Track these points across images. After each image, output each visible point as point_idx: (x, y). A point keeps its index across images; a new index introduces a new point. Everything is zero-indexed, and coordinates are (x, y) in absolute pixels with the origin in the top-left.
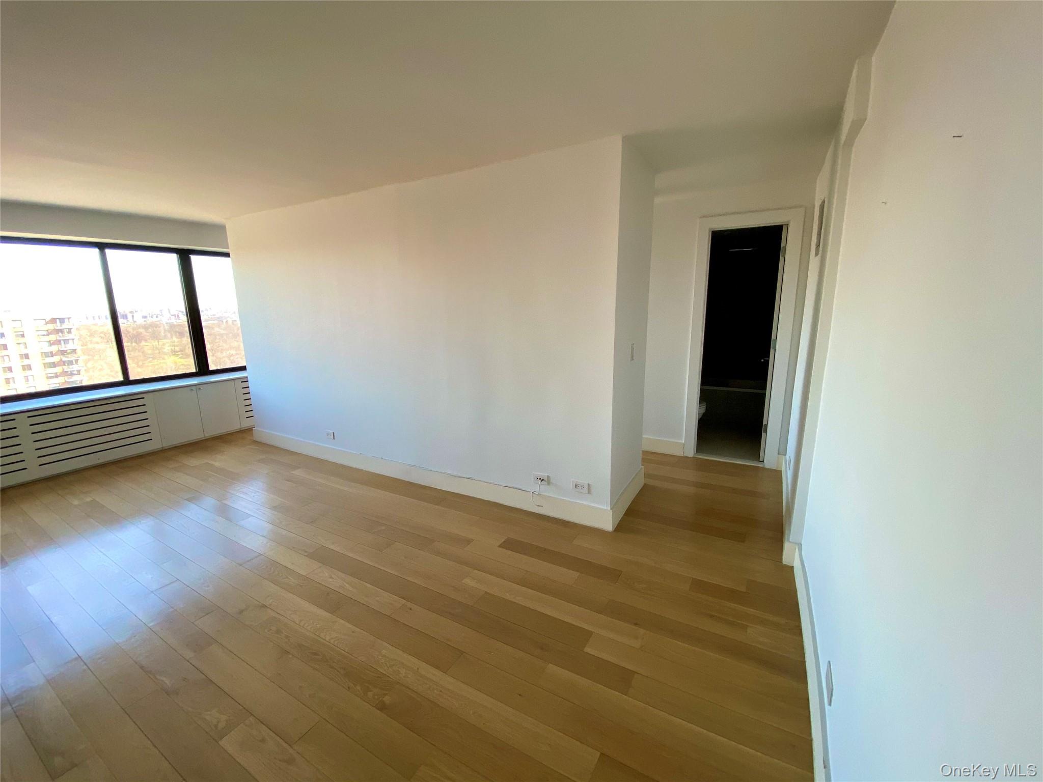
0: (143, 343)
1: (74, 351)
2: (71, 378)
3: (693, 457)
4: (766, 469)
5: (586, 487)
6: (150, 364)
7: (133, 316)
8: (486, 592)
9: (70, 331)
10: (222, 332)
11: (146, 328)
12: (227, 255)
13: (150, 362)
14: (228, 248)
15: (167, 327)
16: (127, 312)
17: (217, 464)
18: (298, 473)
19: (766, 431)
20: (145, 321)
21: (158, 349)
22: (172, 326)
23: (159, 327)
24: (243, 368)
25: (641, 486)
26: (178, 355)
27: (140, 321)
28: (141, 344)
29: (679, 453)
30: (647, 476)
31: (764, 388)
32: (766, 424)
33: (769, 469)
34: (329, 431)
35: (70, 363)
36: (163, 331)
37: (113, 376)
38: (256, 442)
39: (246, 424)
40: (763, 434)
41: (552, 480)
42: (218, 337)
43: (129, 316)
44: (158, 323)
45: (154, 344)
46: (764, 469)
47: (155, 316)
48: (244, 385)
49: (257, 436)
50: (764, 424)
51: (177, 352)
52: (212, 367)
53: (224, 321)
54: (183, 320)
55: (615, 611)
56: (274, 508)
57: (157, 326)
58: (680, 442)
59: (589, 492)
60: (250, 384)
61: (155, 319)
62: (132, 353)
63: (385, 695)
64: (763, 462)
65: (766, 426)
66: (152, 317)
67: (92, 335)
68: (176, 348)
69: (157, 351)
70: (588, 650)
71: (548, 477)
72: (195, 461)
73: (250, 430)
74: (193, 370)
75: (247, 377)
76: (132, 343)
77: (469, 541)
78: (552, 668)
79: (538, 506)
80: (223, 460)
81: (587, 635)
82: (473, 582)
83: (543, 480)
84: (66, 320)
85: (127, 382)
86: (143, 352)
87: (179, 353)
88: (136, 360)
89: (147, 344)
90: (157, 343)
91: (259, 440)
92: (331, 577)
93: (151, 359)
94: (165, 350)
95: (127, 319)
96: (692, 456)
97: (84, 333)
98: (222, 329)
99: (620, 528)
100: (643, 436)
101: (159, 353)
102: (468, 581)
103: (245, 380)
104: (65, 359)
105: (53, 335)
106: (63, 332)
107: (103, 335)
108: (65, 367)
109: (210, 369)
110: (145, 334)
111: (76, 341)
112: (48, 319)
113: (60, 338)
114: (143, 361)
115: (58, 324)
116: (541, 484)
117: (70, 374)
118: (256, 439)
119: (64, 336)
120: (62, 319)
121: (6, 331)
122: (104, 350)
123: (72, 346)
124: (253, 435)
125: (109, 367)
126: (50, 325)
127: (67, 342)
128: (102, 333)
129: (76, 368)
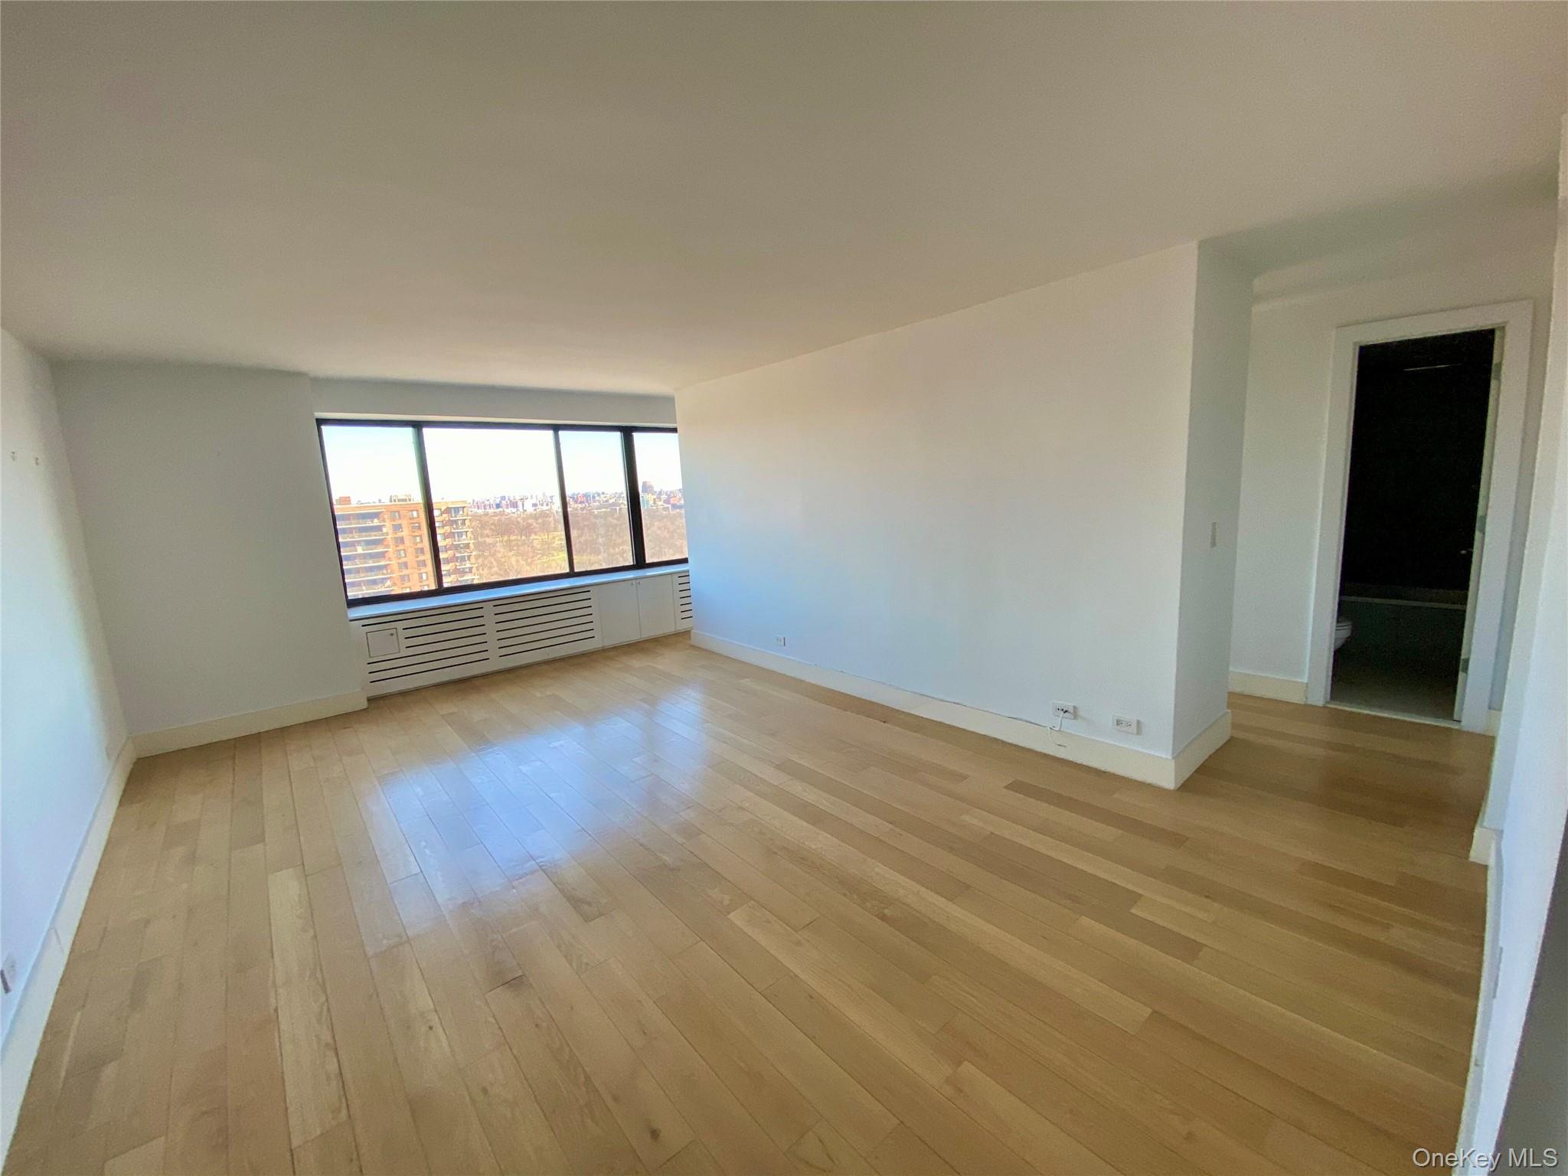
0: (533, 536)
1: (467, 546)
2: (462, 577)
3: (1324, 707)
4: (1464, 732)
5: (1134, 725)
6: (539, 561)
8: (992, 833)
9: (464, 523)
11: (535, 517)
12: (674, 430)
13: (539, 559)
14: (676, 422)
16: (518, 498)
17: (660, 667)
18: (746, 682)
19: (1466, 670)
21: (548, 544)
23: (550, 517)
24: (685, 561)
25: (1226, 738)
27: (530, 509)
28: (531, 538)
29: (1297, 698)
30: (1235, 726)
31: (1464, 600)
32: (1467, 657)
33: (1468, 732)
34: (778, 635)
35: (463, 559)
37: (501, 575)
38: (693, 647)
39: (684, 625)
40: (1461, 675)
41: (1081, 713)
42: (611, 529)
43: (520, 504)
44: (548, 512)
45: (543, 537)
46: (1460, 732)
47: (545, 504)
48: (683, 580)
49: (694, 641)
50: (1463, 657)
52: (648, 560)
53: (618, 508)
55: (1178, 879)
57: (547, 516)
58: (1300, 680)
59: (1139, 732)
60: (691, 579)
61: (545, 508)
62: (522, 548)
63: (885, 908)
64: (1460, 721)
65: (1467, 661)
66: (542, 505)
67: (483, 527)
69: (547, 546)
70: (1133, 911)
71: (1075, 707)
72: (637, 662)
73: (687, 633)
74: (631, 562)
76: (521, 537)
77: (964, 777)
78: (1085, 921)
79: (1059, 745)
80: (667, 662)
81: (1134, 898)
82: (975, 820)
83: (1066, 711)
84: (460, 510)
85: (572, 574)
86: (532, 547)
88: (525, 557)
89: (536, 537)
90: (546, 537)
91: (697, 644)
92: (805, 791)
94: (554, 545)
95: (517, 507)
96: (1320, 703)
97: (475, 523)
98: (614, 519)
99: (1187, 787)
100: (1231, 669)
101: (549, 548)
102: (966, 818)
103: (684, 575)
104: (458, 555)
105: (447, 528)
106: (457, 524)
107: (493, 527)
108: (457, 564)
109: (647, 562)
110: (535, 524)
111: (469, 534)
112: (443, 508)
113: (453, 531)
114: (533, 557)
115: (453, 515)
116: (1063, 717)
117: (463, 572)
118: (693, 644)
119: (457, 528)
120: (457, 510)
121: (404, 523)
122: (494, 545)
123: (464, 540)
124: (690, 638)
125: (503, 560)
126: (445, 515)
127: (460, 534)
128: (492, 524)
129: (468, 565)
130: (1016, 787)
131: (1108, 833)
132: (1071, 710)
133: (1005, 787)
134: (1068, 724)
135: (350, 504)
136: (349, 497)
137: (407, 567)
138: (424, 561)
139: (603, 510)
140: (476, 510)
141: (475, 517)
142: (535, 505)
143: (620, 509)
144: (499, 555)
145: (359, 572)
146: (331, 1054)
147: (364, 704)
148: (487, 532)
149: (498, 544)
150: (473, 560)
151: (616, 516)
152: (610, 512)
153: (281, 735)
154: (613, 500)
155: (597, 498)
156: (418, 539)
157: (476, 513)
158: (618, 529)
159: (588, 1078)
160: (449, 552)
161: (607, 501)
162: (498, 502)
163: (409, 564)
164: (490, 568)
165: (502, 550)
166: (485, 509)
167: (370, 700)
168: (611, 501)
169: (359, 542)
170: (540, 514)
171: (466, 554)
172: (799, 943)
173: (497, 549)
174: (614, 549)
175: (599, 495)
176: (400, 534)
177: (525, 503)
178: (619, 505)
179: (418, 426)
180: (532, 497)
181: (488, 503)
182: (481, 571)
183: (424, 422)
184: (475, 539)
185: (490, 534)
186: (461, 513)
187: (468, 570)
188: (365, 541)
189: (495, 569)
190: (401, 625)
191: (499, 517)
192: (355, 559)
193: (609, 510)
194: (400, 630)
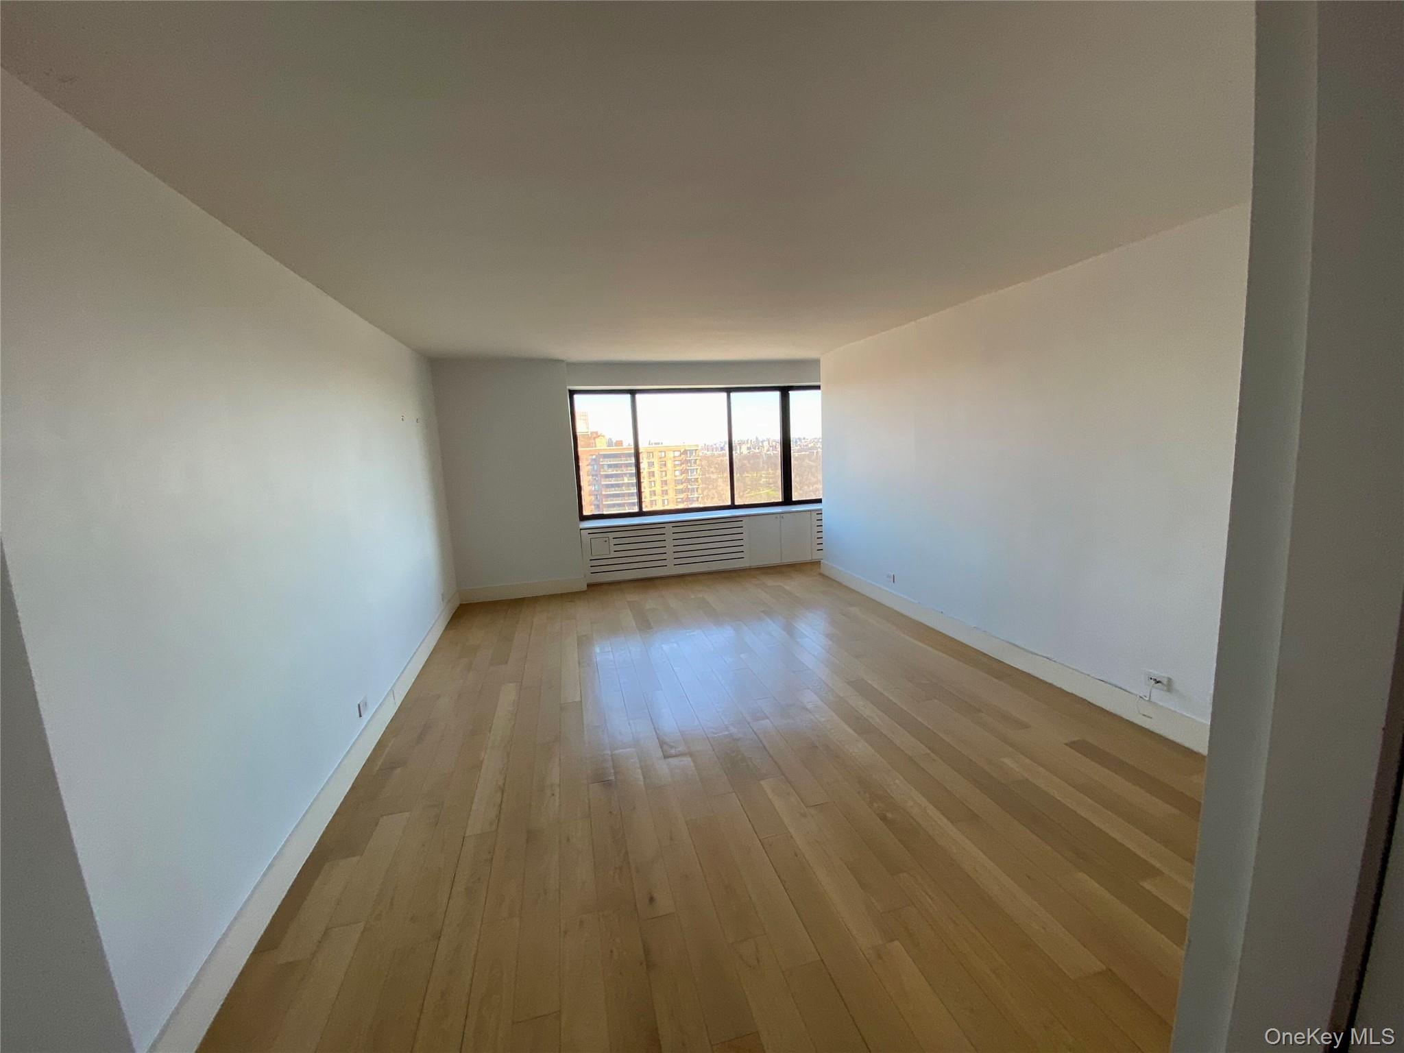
2: (692, 504)
7: (740, 448)
8: (1027, 779)
9: (695, 463)
10: (812, 463)
11: (748, 458)
12: (818, 387)
13: (748, 493)
14: (820, 381)
15: (765, 459)
17: (787, 588)
20: (749, 453)
22: (769, 457)
24: (819, 501)
26: (771, 488)
27: (745, 452)
28: (744, 475)
34: (891, 573)
35: (693, 490)
36: (761, 463)
38: (822, 575)
39: (817, 556)
41: (1174, 686)
48: (819, 517)
49: (823, 570)
51: (770, 484)
52: (795, 498)
53: (815, 451)
54: (778, 451)
56: (829, 636)
60: (824, 517)
63: (891, 811)
67: (709, 466)
68: (771, 480)
69: (755, 483)
71: (1169, 680)
72: (771, 582)
73: (816, 563)
74: (780, 499)
75: (821, 510)
77: (1024, 726)
79: (1143, 715)
80: (793, 585)
82: (1014, 765)
83: (1158, 682)
84: (694, 452)
85: (733, 506)
87: (772, 485)
90: (755, 475)
91: (826, 573)
92: (865, 705)
93: (749, 490)
94: (761, 482)
97: (704, 462)
98: (812, 461)
102: (1008, 761)
103: (819, 513)
104: (689, 487)
105: (684, 465)
106: (690, 463)
107: (717, 466)
108: (689, 494)
109: (793, 499)
110: (748, 465)
111: (698, 471)
112: (682, 451)
113: (688, 468)
114: (743, 492)
115: (688, 455)
116: (1153, 686)
117: (692, 501)
118: (822, 572)
119: (691, 466)
120: (691, 451)
121: (656, 461)
122: (716, 480)
123: (695, 475)
124: (820, 568)
125: (722, 493)
126: (683, 456)
127: (692, 471)
128: (716, 464)
129: (696, 495)
130: (1080, 747)
131: (1158, 808)
132: (1165, 681)
133: (1066, 744)
134: (1158, 695)
135: (622, 446)
136: (622, 441)
137: (655, 495)
138: (667, 490)
139: (803, 453)
140: (706, 452)
141: (705, 457)
142: (749, 448)
143: (817, 452)
144: (720, 489)
145: (624, 496)
146: (499, 794)
147: (585, 588)
148: (712, 469)
149: (719, 480)
150: (700, 491)
151: (814, 458)
152: (808, 455)
153: (535, 600)
154: (812, 444)
155: (799, 443)
156: (664, 473)
157: (706, 454)
158: (813, 470)
159: (627, 853)
160: (684, 484)
161: (806, 446)
162: (722, 446)
163: (657, 492)
164: (713, 498)
165: (722, 485)
166: (713, 451)
167: (589, 585)
168: (810, 446)
169: (625, 474)
170: (753, 456)
171: (695, 487)
172: (804, 815)
173: (719, 484)
174: (809, 487)
175: (800, 439)
176: (652, 470)
177: (742, 447)
178: (816, 448)
179: (633, 393)
180: (747, 443)
181: (715, 446)
182: (705, 500)
183: (636, 390)
184: (702, 475)
185: (714, 471)
186: (694, 454)
187: (695, 499)
188: (629, 473)
189: (715, 499)
190: (611, 535)
191: (721, 458)
192: (622, 486)
193: (807, 453)
194: (611, 538)
